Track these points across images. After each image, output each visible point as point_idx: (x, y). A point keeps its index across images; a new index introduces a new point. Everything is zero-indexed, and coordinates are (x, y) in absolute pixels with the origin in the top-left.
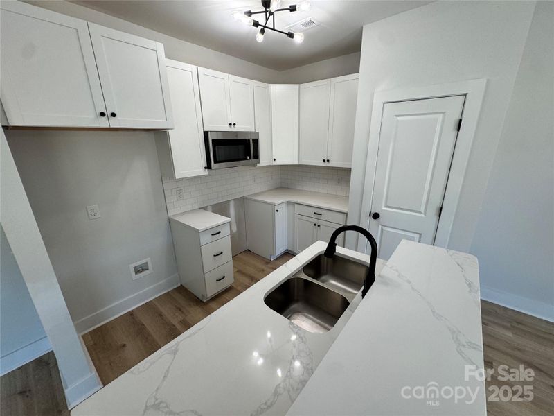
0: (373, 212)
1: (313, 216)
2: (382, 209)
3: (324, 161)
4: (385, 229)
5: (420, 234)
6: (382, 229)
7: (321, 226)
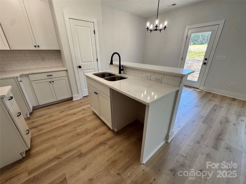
0: (78, 66)
1: (47, 78)
2: (81, 64)
3: (35, 46)
4: (84, 71)
5: (94, 69)
6: (83, 72)
7: (54, 81)
